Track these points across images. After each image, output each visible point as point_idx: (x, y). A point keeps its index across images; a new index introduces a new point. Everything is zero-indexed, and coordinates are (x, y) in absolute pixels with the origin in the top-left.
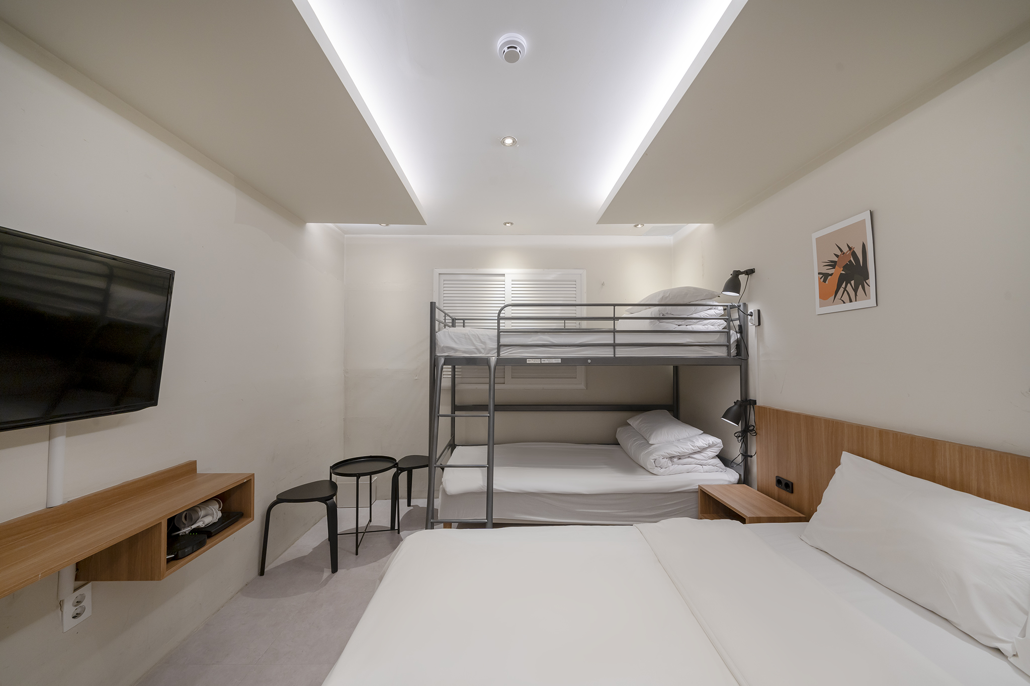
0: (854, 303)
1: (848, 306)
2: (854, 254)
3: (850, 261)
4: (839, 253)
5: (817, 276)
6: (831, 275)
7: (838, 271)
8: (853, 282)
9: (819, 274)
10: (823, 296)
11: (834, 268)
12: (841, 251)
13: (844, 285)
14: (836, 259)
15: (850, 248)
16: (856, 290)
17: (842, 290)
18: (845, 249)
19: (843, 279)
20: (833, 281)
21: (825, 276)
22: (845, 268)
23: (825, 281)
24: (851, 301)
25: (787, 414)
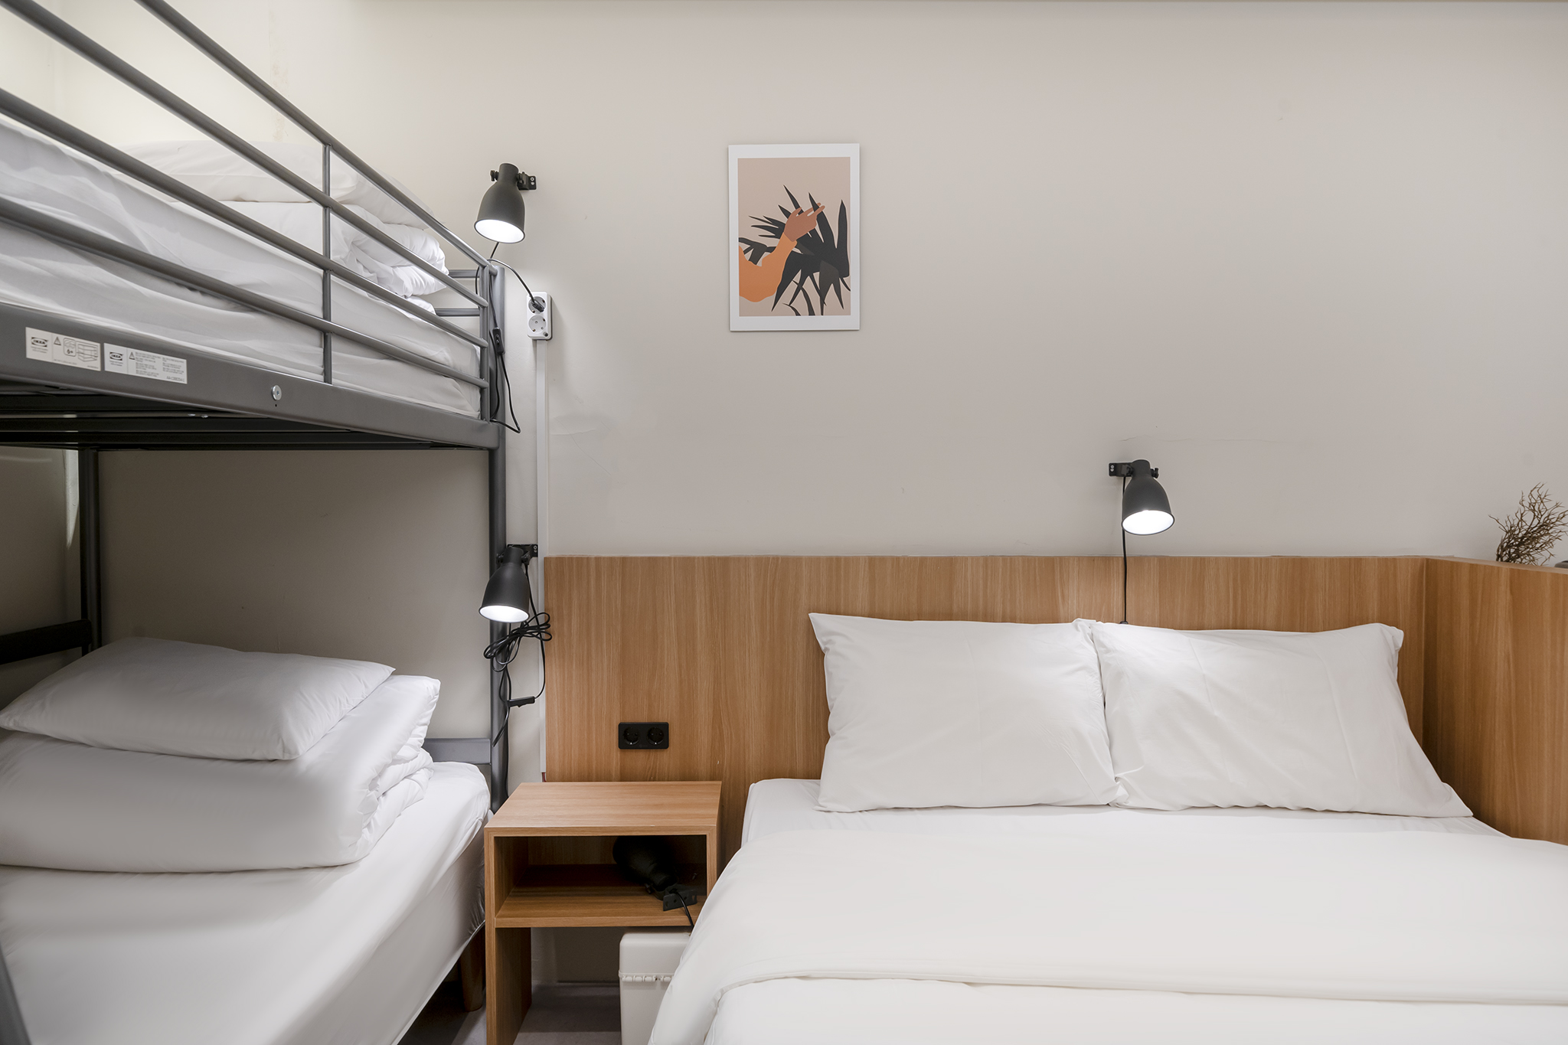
0: (817, 318)
1: (805, 322)
2: (822, 219)
3: (814, 232)
4: (791, 209)
5: (735, 247)
6: (771, 250)
7: (786, 246)
8: (817, 275)
9: (741, 240)
10: (749, 292)
11: (778, 236)
12: (797, 205)
13: (797, 278)
14: (783, 219)
15: (815, 206)
16: (822, 293)
17: (792, 287)
18: (806, 205)
19: (794, 266)
20: (773, 265)
21: (756, 251)
22: (802, 242)
23: (754, 259)
24: (811, 313)
25: (653, 564)
